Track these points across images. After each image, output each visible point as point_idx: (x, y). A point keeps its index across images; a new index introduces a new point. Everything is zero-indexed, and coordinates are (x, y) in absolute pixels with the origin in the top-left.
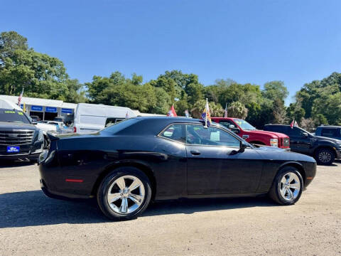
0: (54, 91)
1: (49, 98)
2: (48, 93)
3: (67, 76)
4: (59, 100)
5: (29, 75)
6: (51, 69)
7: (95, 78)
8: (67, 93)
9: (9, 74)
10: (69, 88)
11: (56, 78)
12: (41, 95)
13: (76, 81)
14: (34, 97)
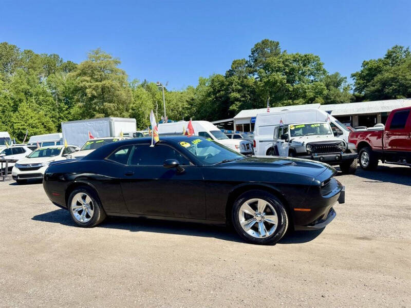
0: (310, 94)
1: (305, 104)
2: (304, 97)
3: (324, 72)
4: (317, 103)
5: (281, 82)
6: (304, 69)
7: (365, 64)
8: (325, 92)
9: (263, 86)
10: (328, 86)
11: (312, 78)
12: (296, 101)
13: (337, 75)
14: (289, 105)
